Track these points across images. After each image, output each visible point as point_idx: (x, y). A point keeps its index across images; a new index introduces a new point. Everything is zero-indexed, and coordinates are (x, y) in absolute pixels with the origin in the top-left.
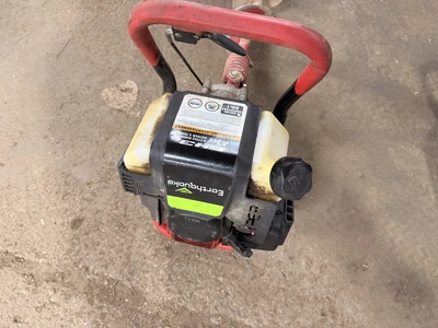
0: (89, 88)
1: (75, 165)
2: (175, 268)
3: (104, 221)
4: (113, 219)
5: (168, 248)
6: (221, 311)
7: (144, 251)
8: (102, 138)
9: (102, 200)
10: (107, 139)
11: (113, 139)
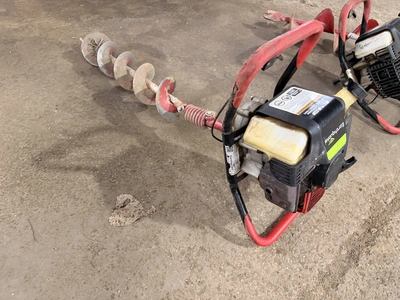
0: (95, 231)
1: (162, 285)
2: (296, 255)
3: (231, 288)
4: (233, 279)
5: (278, 252)
6: (339, 243)
7: (272, 270)
8: (154, 247)
9: (210, 278)
10: (157, 244)
11: (161, 239)
